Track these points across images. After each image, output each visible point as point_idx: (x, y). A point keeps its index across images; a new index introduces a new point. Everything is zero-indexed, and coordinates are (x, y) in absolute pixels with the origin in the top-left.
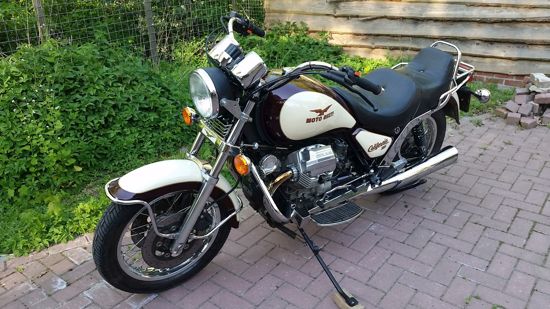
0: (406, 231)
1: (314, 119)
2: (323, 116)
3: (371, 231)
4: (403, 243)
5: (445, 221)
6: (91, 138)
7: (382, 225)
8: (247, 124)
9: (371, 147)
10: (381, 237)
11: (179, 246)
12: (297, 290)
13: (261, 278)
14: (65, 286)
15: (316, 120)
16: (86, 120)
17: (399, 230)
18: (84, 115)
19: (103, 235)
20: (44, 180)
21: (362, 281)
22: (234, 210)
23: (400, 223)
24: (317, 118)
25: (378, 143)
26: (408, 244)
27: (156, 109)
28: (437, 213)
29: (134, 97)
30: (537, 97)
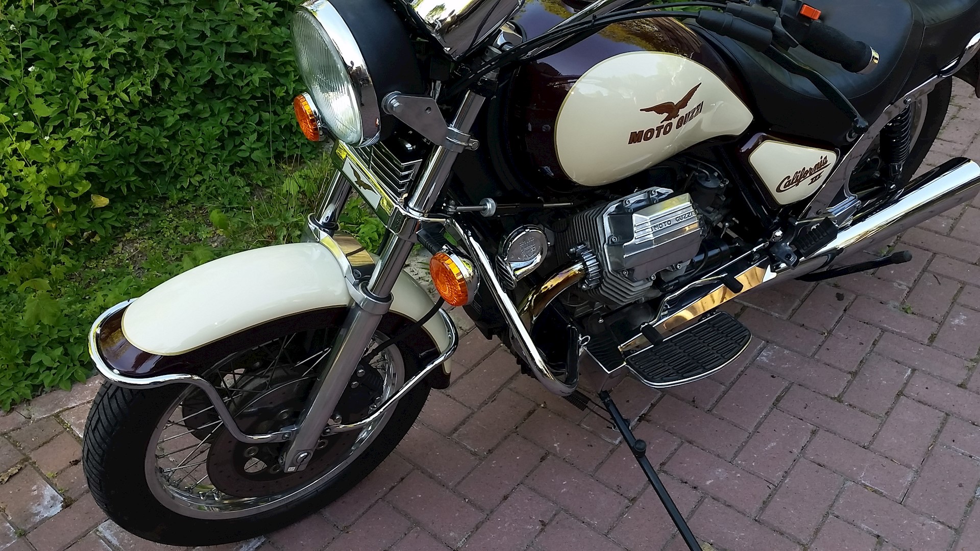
0: (843, 366)
1: (652, 131)
2: (674, 121)
3: (761, 367)
4: (839, 400)
5: (932, 338)
6: (127, 128)
7: (786, 348)
8: (464, 156)
9: (786, 180)
10: (786, 384)
11: (302, 456)
12: (591, 534)
13: (505, 498)
14: (58, 508)
15: (656, 132)
16: (113, 88)
17: (828, 362)
18: (108, 77)
19: (100, 451)
20: (26, 231)
21: (747, 510)
22: (437, 354)
23: (829, 343)
24: (659, 129)
25: (804, 169)
26: (851, 403)
27: (264, 57)
28: (913, 316)
29: (215, 31)
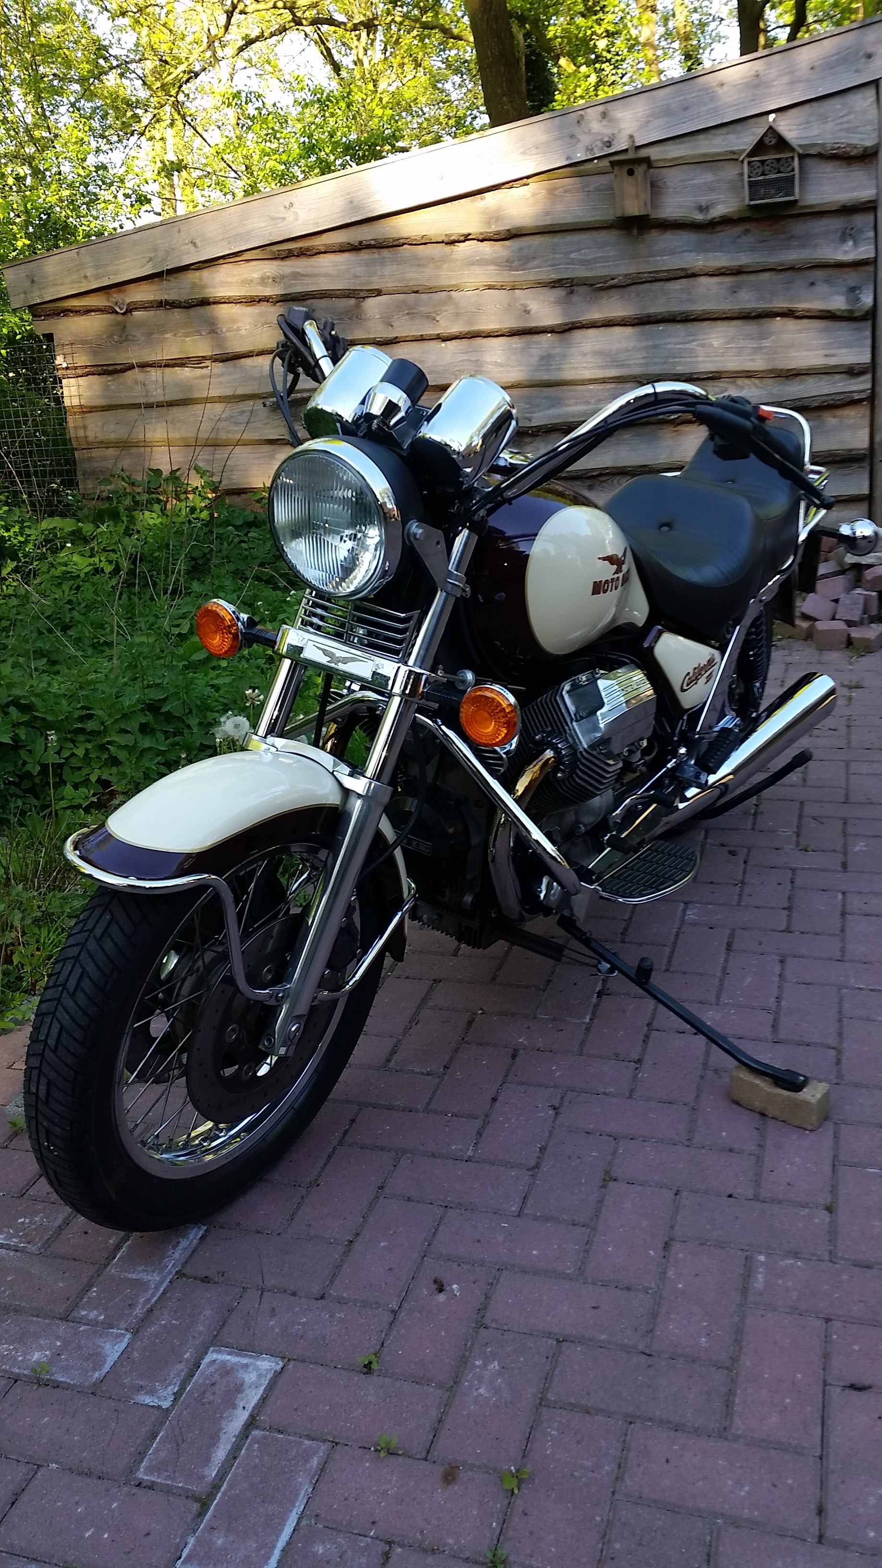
0: (773, 905)
1: (607, 582)
2: (621, 576)
3: (694, 924)
4: (788, 930)
5: (844, 866)
7: (708, 904)
8: (461, 601)
9: (686, 679)
10: (728, 932)
11: (293, 1029)
12: (614, 1100)
13: (494, 1100)
15: (609, 585)
17: (757, 905)
23: (747, 891)
24: (612, 581)
25: (699, 665)
26: (802, 930)
28: (814, 853)
30: (869, 574)
